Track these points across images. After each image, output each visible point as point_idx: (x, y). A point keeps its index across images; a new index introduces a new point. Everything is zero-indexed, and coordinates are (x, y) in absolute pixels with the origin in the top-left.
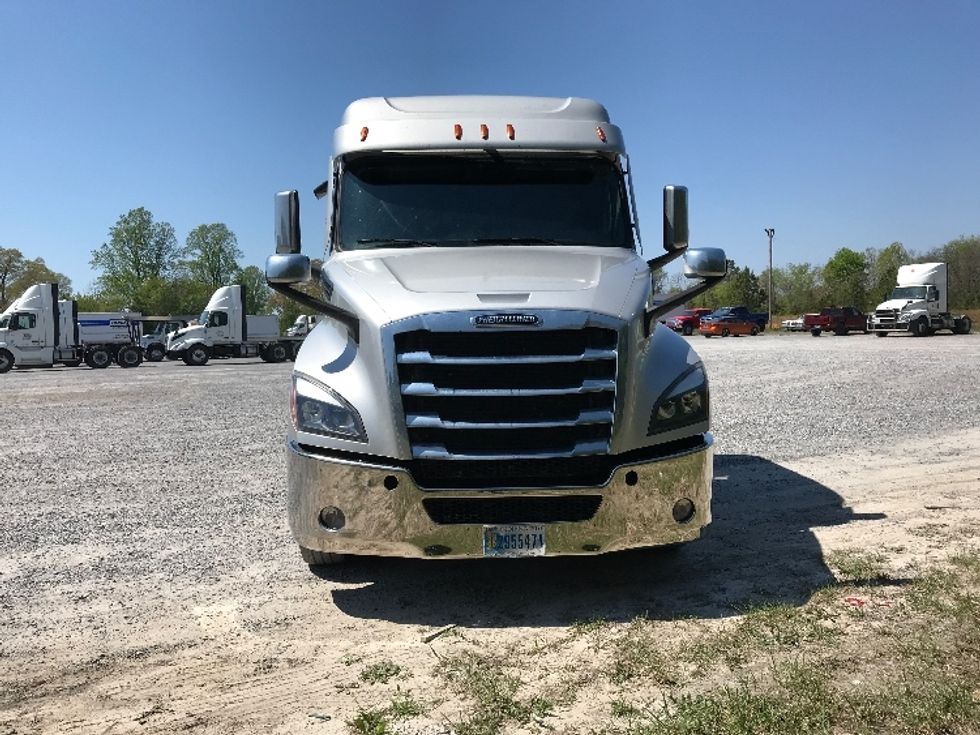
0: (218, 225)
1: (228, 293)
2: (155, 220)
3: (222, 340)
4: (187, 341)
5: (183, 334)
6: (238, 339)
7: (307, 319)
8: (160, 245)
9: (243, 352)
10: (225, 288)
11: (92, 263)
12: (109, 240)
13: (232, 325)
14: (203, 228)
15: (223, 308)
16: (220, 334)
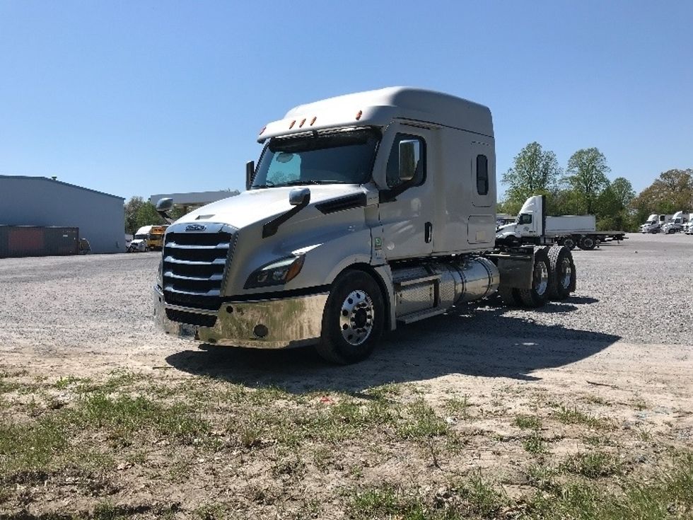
0: (592, 150)
1: (534, 201)
2: (542, 150)
3: (527, 234)
4: (504, 234)
5: (502, 229)
6: (539, 233)
7: (658, 217)
8: (546, 167)
9: (542, 242)
10: (531, 198)
11: (503, 181)
12: (513, 166)
13: (535, 223)
14: (581, 153)
15: (530, 212)
16: (526, 229)
